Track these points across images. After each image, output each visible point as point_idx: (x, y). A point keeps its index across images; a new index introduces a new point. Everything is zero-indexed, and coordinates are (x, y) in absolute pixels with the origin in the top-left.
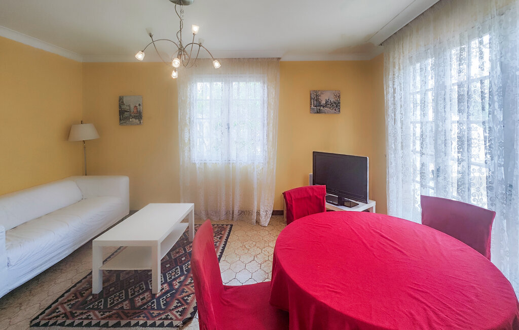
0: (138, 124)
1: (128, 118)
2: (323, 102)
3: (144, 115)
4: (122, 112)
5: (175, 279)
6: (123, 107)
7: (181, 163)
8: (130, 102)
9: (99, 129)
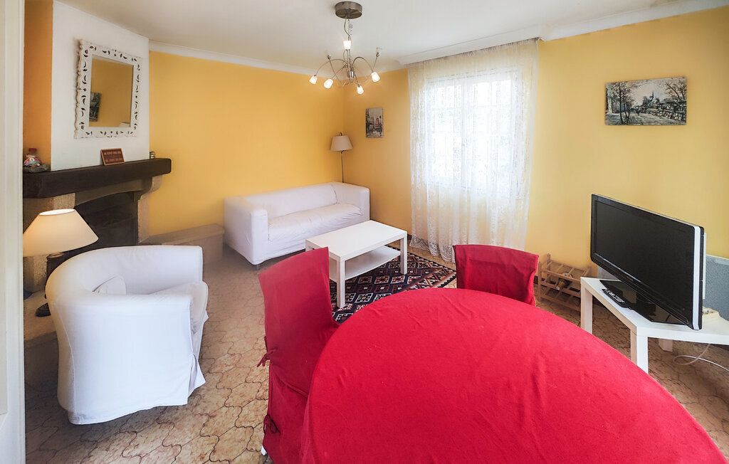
0: (379, 137)
1: (372, 131)
2: (638, 102)
3: (385, 127)
4: (368, 124)
5: (361, 304)
6: (369, 119)
7: (413, 183)
8: (374, 115)
9: (352, 142)
